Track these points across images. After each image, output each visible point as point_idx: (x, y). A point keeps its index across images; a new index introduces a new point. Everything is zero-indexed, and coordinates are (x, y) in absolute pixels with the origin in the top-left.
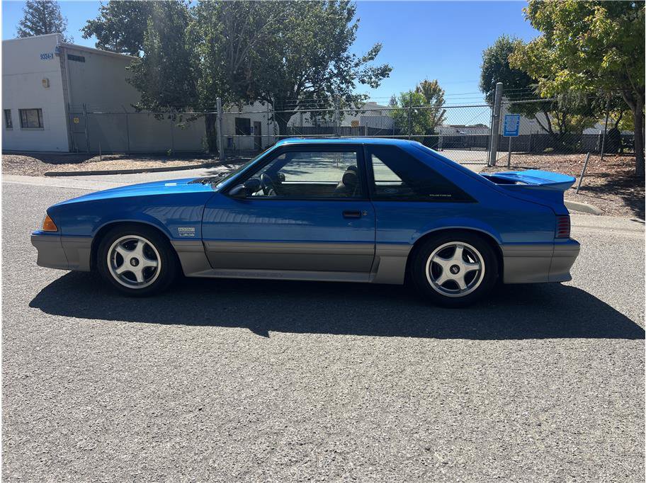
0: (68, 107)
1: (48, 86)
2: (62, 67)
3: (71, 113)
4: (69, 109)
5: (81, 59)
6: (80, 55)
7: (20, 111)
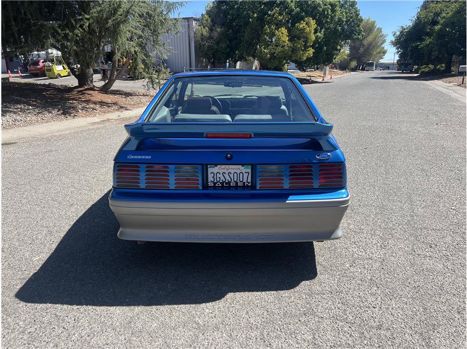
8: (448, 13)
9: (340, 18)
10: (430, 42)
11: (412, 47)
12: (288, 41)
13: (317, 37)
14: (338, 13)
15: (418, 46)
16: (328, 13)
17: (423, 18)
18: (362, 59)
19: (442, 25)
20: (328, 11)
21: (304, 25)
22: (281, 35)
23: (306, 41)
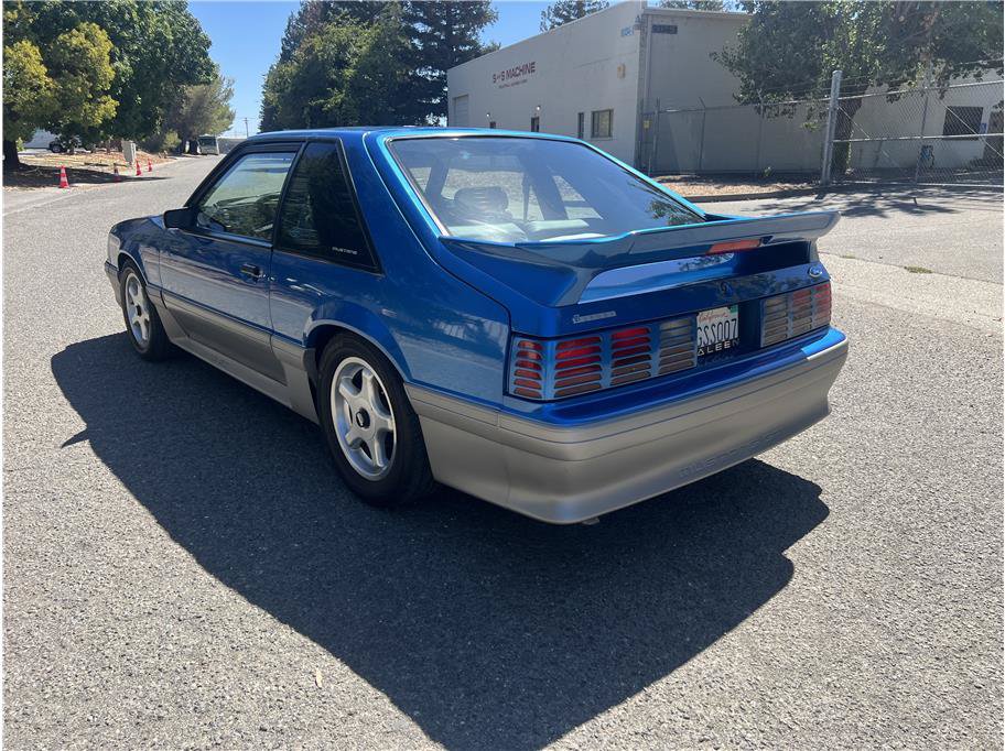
0: (641, 104)
1: (624, 75)
2: (641, 46)
3: (643, 115)
4: (642, 108)
5: (672, 30)
6: (670, 24)
7: (593, 113)
8: (361, 47)
9: (160, 34)
10: (343, 101)
11: (311, 107)
12: (48, 75)
13: (116, 70)
14: (153, 21)
15: (322, 106)
16: (132, 18)
17: (319, 51)
18: (191, 129)
19: (355, 68)
20: (130, 14)
21: (82, 39)
22: (25, 60)
23: (93, 78)
